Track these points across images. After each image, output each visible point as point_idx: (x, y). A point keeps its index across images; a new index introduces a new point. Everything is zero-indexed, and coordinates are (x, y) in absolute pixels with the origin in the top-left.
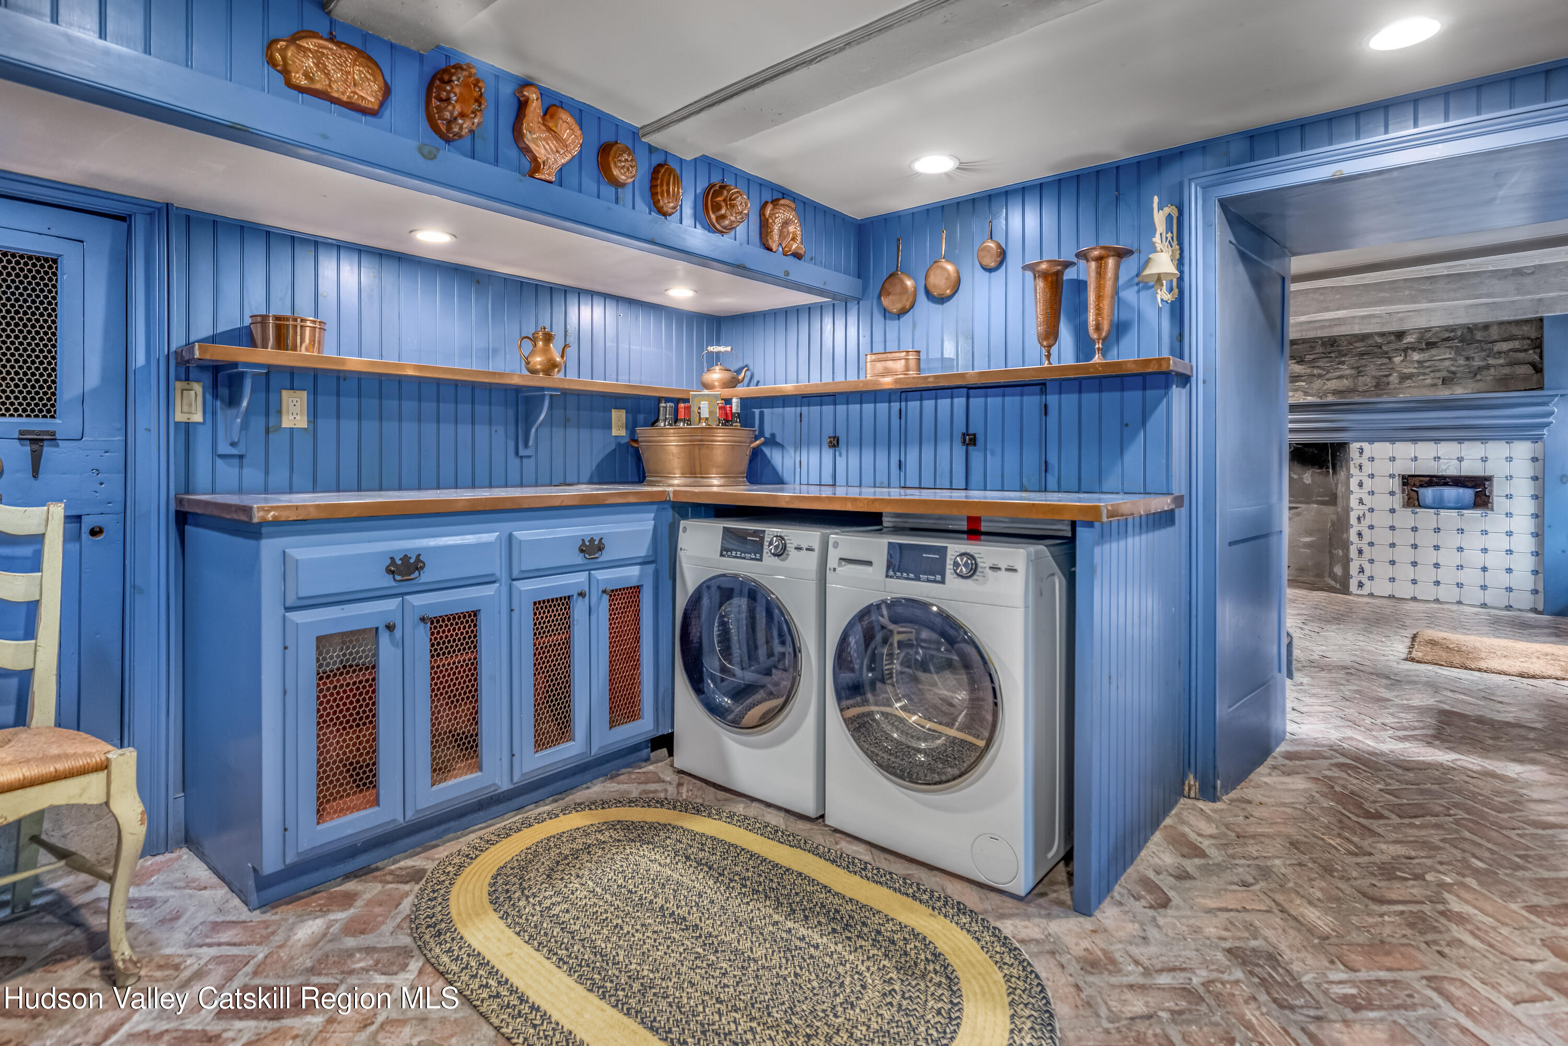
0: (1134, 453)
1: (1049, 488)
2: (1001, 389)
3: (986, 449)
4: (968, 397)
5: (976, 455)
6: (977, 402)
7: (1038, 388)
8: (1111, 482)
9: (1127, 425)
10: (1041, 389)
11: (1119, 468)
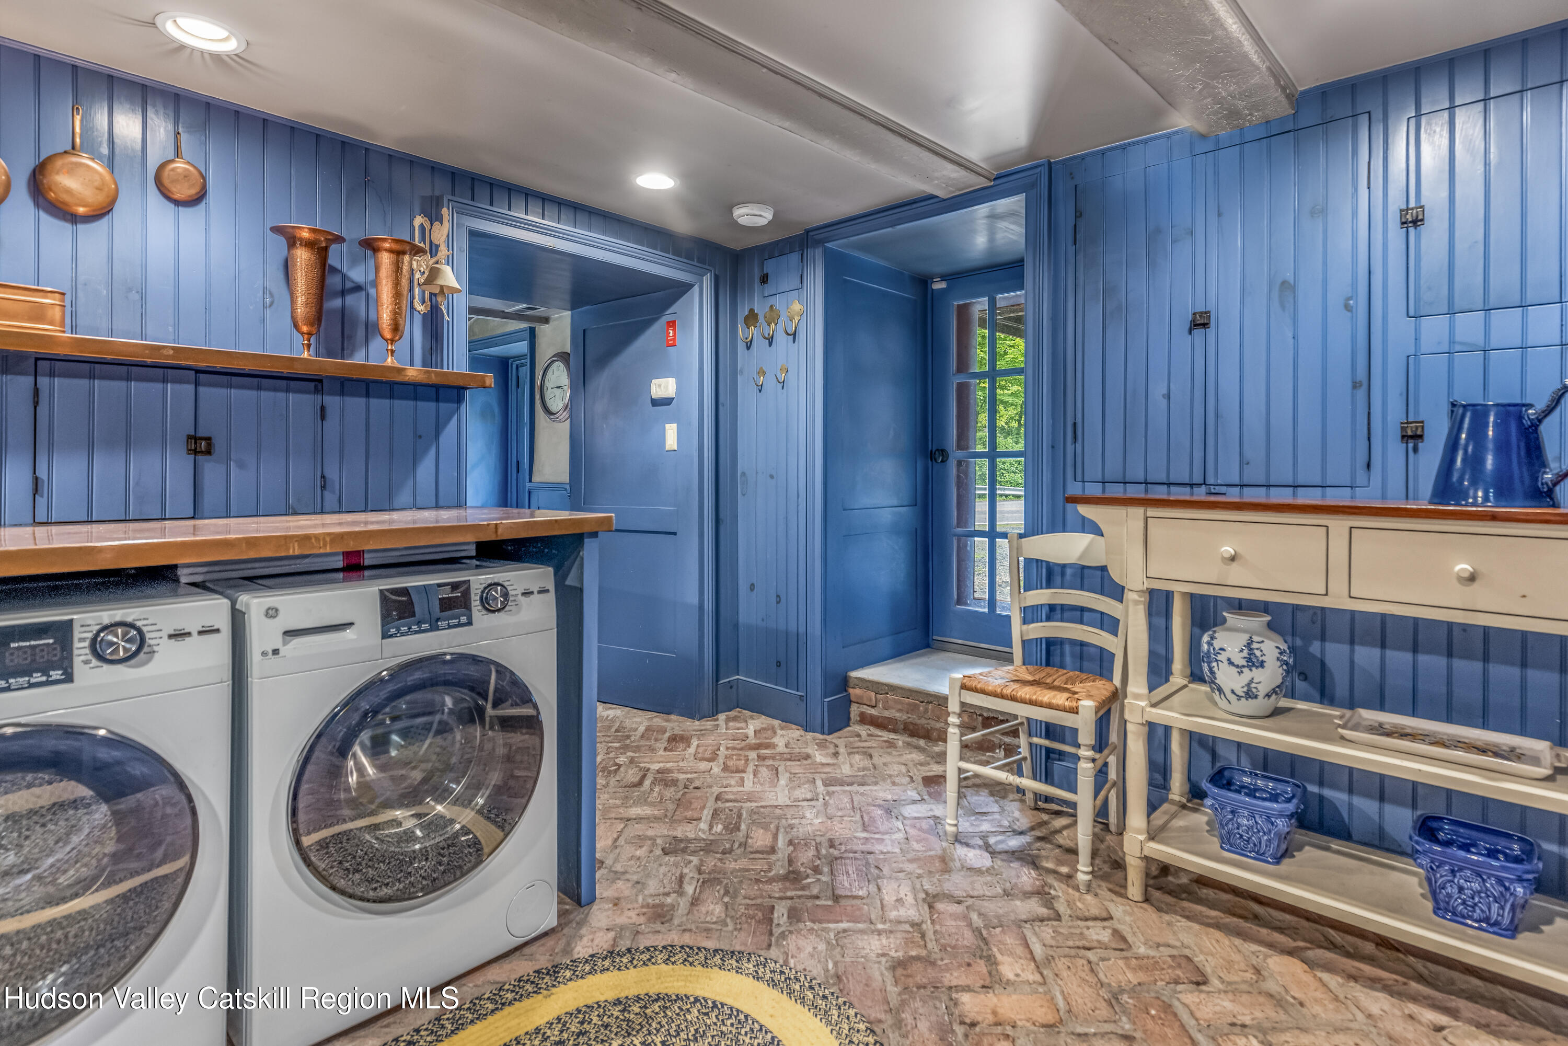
0: (426, 468)
1: (327, 508)
2: (256, 380)
3: (229, 458)
4: (197, 384)
5: (211, 470)
6: (211, 394)
7: (312, 385)
8: (404, 497)
9: (420, 437)
10: (316, 387)
11: (410, 483)
